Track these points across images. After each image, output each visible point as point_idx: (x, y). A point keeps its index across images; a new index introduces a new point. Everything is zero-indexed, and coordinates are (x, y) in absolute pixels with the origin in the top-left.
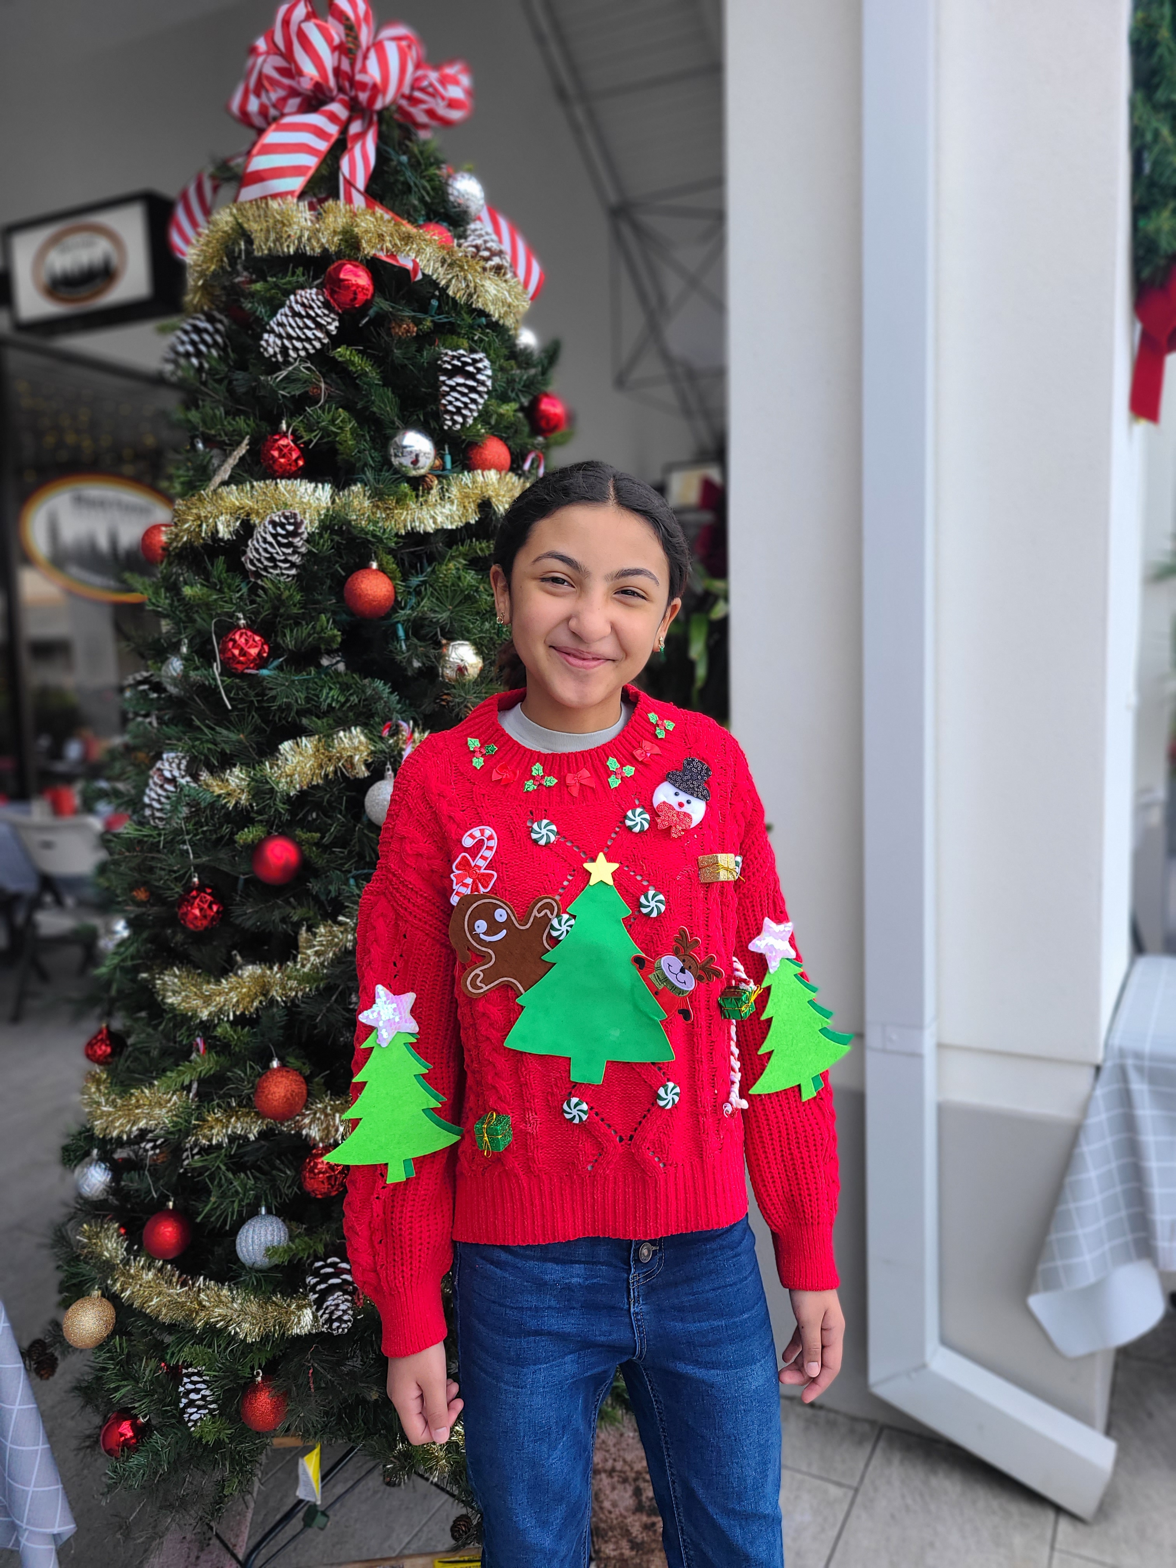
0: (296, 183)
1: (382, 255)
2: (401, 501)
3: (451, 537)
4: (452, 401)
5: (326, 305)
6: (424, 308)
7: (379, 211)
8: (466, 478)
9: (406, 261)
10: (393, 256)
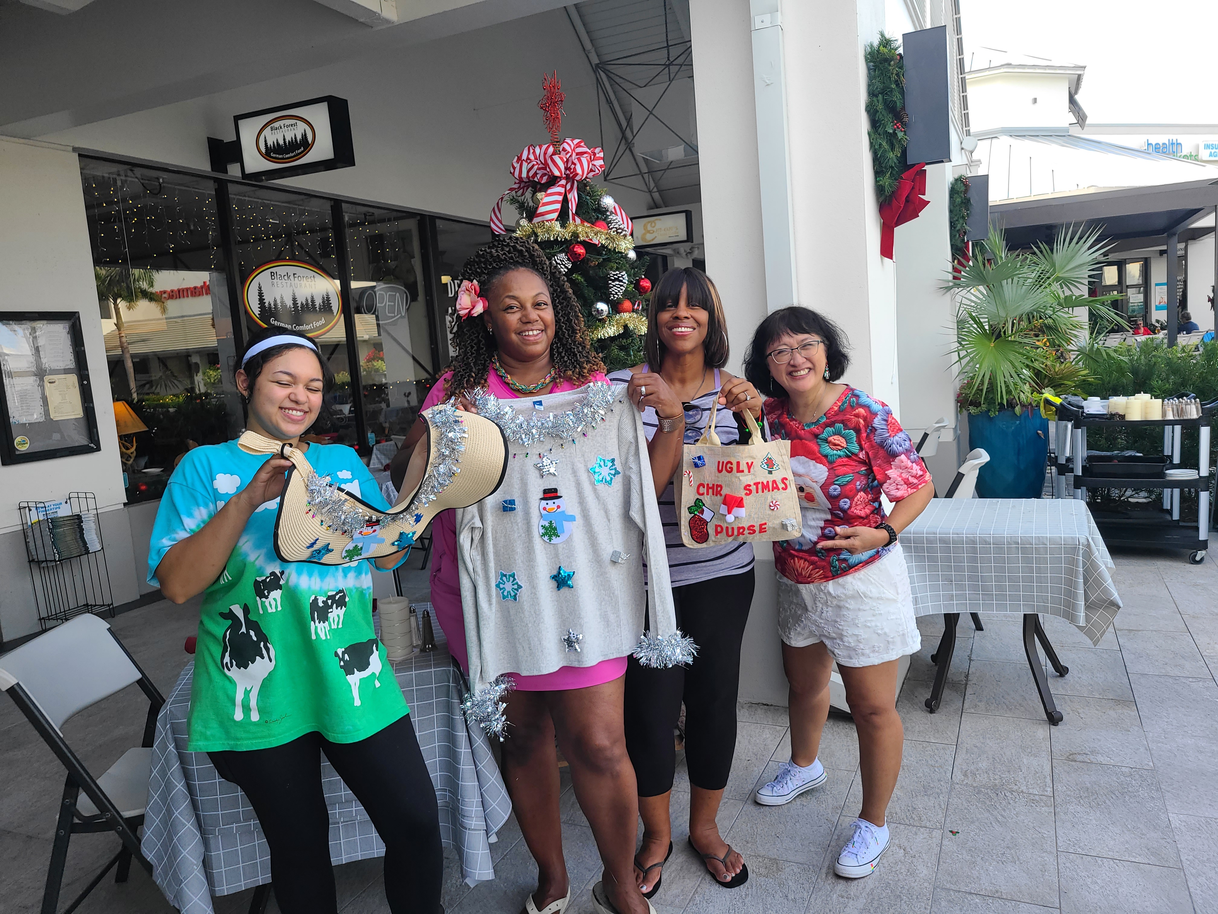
0: (555, 215)
1: (587, 239)
2: (596, 329)
3: (612, 339)
4: (614, 290)
5: (569, 259)
6: (601, 254)
7: (586, 224)
8: (618, 317)
9: (595, 241)
10: (591, 240)
